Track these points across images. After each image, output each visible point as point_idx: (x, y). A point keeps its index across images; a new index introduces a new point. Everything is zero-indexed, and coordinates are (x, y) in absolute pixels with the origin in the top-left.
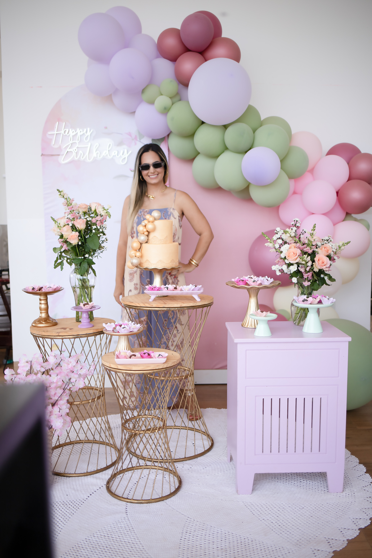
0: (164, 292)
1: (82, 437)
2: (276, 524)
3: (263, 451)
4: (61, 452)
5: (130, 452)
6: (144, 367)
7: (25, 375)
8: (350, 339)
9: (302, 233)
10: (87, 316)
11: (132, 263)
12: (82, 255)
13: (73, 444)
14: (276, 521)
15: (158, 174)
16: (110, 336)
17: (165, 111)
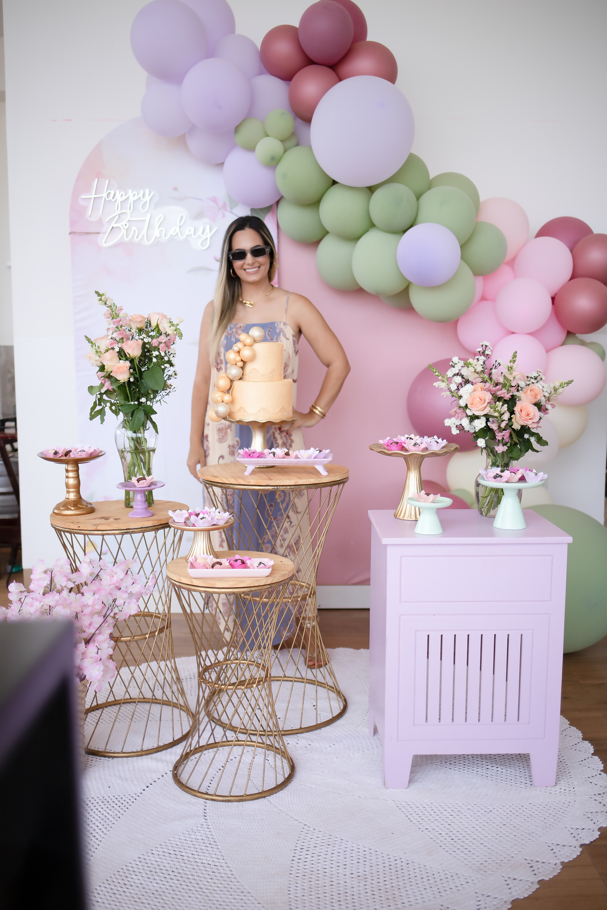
0: (269, 460)
1: (134, 693)
2: (446, 837)
3: (427, 719)
4: (100, 718)
5: (212, 719)
6: (234, 583)
7: (41, 593)
8: (570, 539)
9: (494, 366)
10: (144, 499)
11: (217, 413)
12: (136, 399)
13: (119, 704)
14: (447, 831)
15: (259, 267)
16: (179, 531)
17: (273, 163)
